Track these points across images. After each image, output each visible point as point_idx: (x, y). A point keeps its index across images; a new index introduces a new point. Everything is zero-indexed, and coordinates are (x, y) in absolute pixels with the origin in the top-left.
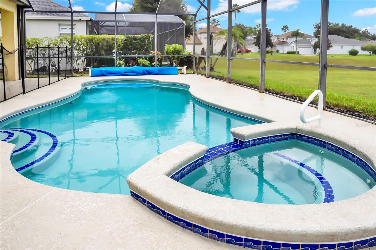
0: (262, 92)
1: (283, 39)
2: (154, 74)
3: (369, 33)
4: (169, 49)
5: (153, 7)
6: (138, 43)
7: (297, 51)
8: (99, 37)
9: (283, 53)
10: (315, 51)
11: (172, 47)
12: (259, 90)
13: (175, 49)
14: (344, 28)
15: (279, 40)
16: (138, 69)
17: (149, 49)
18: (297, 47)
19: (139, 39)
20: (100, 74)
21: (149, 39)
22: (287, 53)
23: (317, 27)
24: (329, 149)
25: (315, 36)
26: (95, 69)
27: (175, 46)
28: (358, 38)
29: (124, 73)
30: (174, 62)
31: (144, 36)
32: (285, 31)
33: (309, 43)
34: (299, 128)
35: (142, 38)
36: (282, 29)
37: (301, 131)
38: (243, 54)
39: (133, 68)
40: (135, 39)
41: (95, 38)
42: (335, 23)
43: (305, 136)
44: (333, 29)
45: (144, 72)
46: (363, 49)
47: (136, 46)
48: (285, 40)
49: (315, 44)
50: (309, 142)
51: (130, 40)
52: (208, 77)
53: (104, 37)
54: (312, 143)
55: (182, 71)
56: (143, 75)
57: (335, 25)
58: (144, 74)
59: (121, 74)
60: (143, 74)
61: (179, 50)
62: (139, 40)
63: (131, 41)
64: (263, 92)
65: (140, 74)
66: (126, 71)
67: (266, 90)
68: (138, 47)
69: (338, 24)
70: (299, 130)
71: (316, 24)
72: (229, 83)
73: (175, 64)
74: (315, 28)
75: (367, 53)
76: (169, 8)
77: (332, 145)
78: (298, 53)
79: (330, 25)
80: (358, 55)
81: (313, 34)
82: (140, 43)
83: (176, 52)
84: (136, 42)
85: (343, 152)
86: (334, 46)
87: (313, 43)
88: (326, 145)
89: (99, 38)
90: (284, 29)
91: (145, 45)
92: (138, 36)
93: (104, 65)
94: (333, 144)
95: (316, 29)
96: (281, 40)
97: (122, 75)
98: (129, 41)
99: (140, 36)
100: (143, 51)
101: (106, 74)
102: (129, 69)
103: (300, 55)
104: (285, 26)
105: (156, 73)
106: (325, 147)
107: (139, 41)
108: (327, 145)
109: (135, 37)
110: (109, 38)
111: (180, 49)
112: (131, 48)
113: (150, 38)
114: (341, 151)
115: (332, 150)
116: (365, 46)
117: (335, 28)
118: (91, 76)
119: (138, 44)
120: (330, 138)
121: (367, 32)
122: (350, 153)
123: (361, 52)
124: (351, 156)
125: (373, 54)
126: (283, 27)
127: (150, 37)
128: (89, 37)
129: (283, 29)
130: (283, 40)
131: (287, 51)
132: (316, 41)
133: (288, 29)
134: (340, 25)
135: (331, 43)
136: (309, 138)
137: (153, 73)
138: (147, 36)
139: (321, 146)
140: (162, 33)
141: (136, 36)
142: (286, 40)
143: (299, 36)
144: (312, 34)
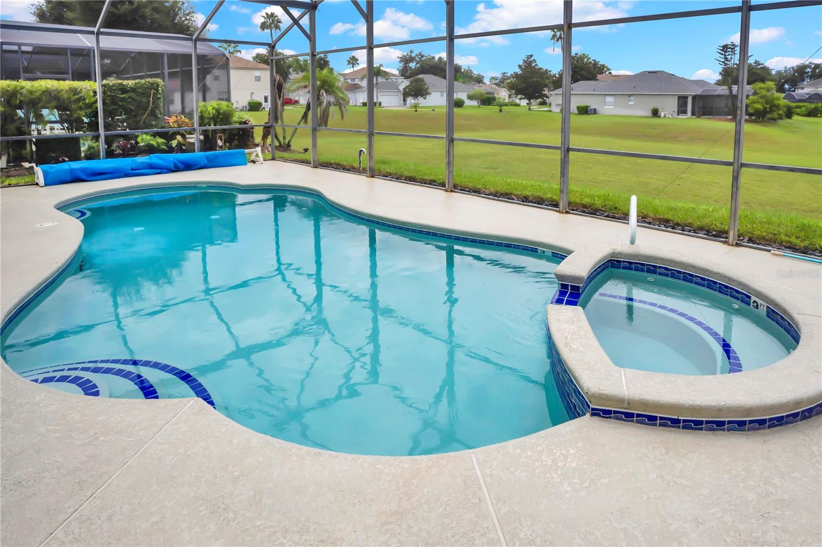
0: (450, 191)
1: (354, 80)
2: (198, 167)
3: (472, 73)
4: (205, 112)
5: (117, 12)
6: (132, 98)
7: (379, 101)
8: (32, 87)
9: (356, 106)
10: (404, 100)
11: (211, 108)
12: (445, 188)
13: (218, 110)
14: (443, 64)
15: (347, 82)
16: (162, 159)
17: (157, 111)
18: (379, 94)
19: (133, 90)
20: (69, 178)
21: (157, 90)
22: (362, 105)
23: (403, 61)
24: (660, 274)
25: (402, 75)
26: (52, 168)
27: (218, 105)
28: (461, 80)
29: (132, 170)
30: (218, 138)
31: (145, 83)
32: (353, 66)
33: (395, 87)
34: (616, 251)
35: (141, 88)
36: (347, 63)
37: (619, 256)
38: (285, 108)
39: (151, 158)
40: (124, 90)
41: (22, 88)
42: (429, 56)
43: (624, 262)
44: (427, 64)
45: (176, 166)
46: (470, 97)
47: (128, 106)
48: (357, 81)
49: (405, 89)
50: (631, 269)
51: (111, 92)
52: (316, 167)
53: (49, 86)
54: (635, 270)
55: (253, 157)
56: (173, 171)
57: (429, 59)
58: (176, 169)
59: (124, 174)
60: (174, 169)
61: (227, 112)
62: (134, 93)
63: (113, 94)
64: (452, 191)
65: (167, 171)
66: (134, 166)
67: (455, 186)
68: (131, 109)
69: (434, 58)
70: (617, 254)
71: (401, 56)
72: (372, 177)
73: (221, 141)
74: (400, 62)
75: (475, 103)
76: (156, 16)
77: (666, 269)
78: (380, 104)
79: (423, 59)
80: (464, 106)
81: (398, 72)
82: (137, 98)
83: (221, 117)
84: (126, 97)
85: (683, 276)
86: (432, 93)
87: (401, 87)
88: (657, 271)
89: (34, 89)
90: (352, 62)
91: (149, 102)
92: (130, 84)
93: (54, 153)
94: (668, 267)
95: (402, 64)
96: (349, 81)
97: (127, 175)
98: (109, 94)
99: (136, 83)
100: (144, 117)
101: (84, 177)
102: (142, 162)
103: (383, 107)
104: (353, 56)
105: (202, 164)
106: (654, 272)
107: (132, 94)
108: (658, 269)
109: (123, 85)
110: (62, 87)
111: (229, 110)
112: (113, 109)
113: (160, 89)
114: (682, 275)
115: (667, 275)
116: (472, 93)
117: (431, 63)
118: (44, 185)
119: (131, 100)
120: (664, 260)
121: (471, 70)
122: (696, 276)
123: (468, 103)
124: (697, 279)
125: (481, 105)
126: (350, 58)
127: (158, 86)
128: (5, 86)
129: (349, 63)
130: (353, 83)
131: (362, 102)
132: (407, 85)
133: (357, 62)
134: (437, 58)
135: (428, 88)
136: (630, 263)
137: (195, 165)
138: (152, 84)
139: (649, 271)
140: (159, 73)
141: (125, 82)
142: (359, 83)
143: (381, 76)
144: (396, 72)
